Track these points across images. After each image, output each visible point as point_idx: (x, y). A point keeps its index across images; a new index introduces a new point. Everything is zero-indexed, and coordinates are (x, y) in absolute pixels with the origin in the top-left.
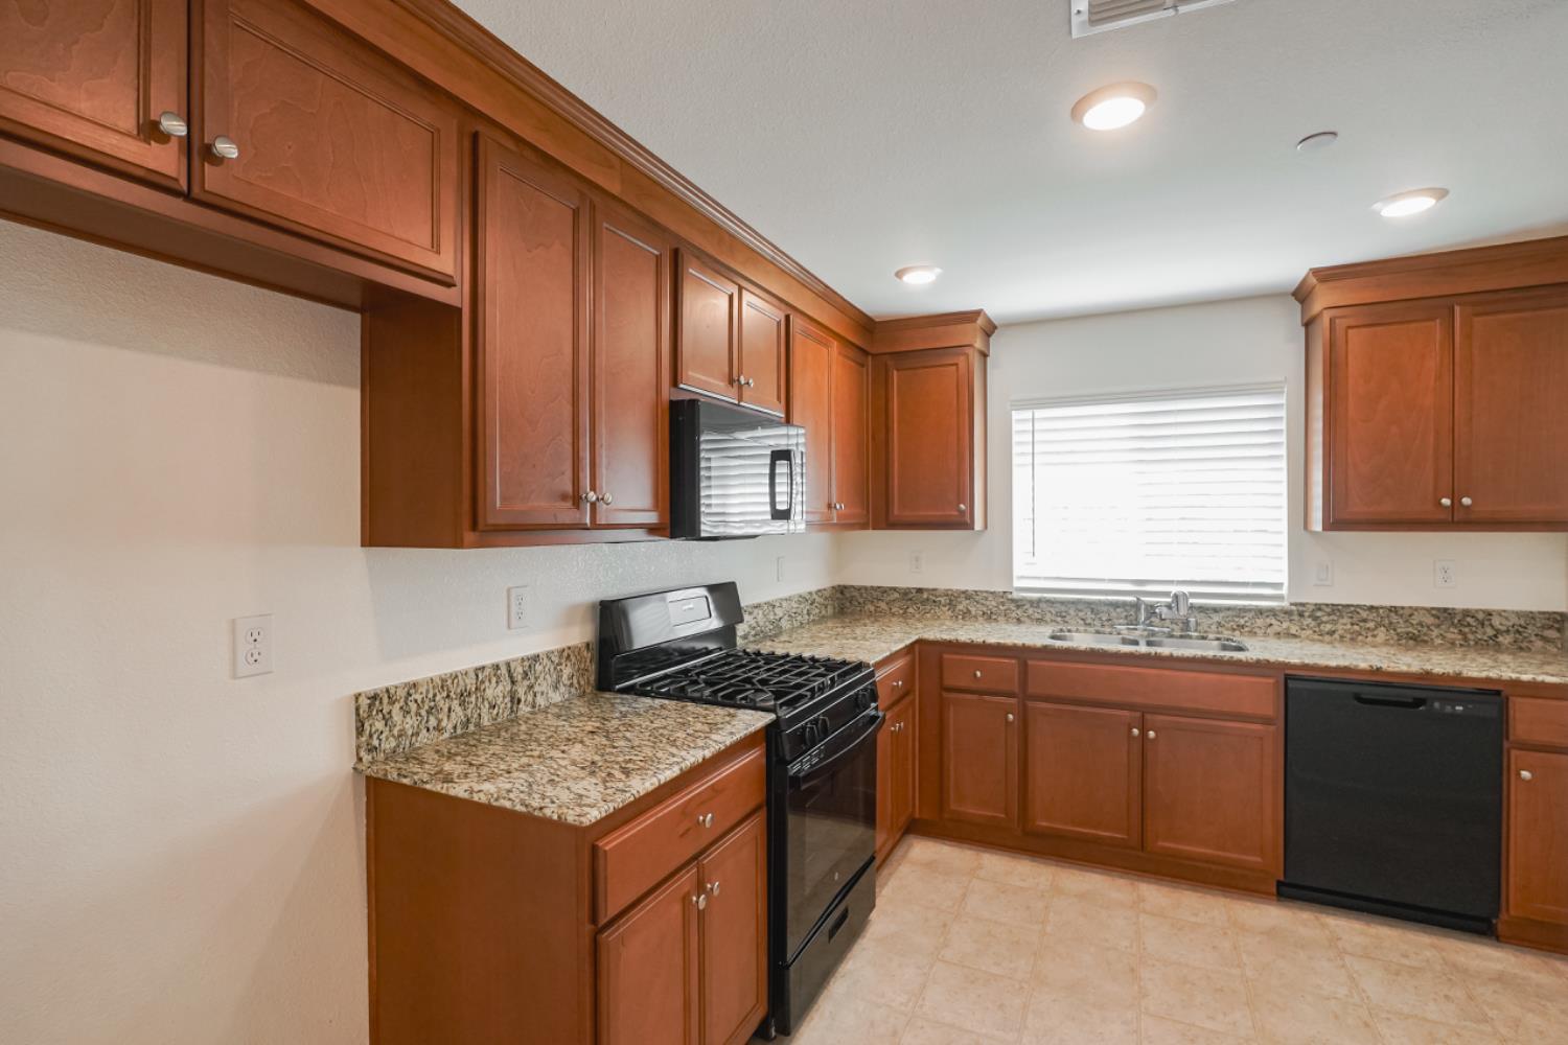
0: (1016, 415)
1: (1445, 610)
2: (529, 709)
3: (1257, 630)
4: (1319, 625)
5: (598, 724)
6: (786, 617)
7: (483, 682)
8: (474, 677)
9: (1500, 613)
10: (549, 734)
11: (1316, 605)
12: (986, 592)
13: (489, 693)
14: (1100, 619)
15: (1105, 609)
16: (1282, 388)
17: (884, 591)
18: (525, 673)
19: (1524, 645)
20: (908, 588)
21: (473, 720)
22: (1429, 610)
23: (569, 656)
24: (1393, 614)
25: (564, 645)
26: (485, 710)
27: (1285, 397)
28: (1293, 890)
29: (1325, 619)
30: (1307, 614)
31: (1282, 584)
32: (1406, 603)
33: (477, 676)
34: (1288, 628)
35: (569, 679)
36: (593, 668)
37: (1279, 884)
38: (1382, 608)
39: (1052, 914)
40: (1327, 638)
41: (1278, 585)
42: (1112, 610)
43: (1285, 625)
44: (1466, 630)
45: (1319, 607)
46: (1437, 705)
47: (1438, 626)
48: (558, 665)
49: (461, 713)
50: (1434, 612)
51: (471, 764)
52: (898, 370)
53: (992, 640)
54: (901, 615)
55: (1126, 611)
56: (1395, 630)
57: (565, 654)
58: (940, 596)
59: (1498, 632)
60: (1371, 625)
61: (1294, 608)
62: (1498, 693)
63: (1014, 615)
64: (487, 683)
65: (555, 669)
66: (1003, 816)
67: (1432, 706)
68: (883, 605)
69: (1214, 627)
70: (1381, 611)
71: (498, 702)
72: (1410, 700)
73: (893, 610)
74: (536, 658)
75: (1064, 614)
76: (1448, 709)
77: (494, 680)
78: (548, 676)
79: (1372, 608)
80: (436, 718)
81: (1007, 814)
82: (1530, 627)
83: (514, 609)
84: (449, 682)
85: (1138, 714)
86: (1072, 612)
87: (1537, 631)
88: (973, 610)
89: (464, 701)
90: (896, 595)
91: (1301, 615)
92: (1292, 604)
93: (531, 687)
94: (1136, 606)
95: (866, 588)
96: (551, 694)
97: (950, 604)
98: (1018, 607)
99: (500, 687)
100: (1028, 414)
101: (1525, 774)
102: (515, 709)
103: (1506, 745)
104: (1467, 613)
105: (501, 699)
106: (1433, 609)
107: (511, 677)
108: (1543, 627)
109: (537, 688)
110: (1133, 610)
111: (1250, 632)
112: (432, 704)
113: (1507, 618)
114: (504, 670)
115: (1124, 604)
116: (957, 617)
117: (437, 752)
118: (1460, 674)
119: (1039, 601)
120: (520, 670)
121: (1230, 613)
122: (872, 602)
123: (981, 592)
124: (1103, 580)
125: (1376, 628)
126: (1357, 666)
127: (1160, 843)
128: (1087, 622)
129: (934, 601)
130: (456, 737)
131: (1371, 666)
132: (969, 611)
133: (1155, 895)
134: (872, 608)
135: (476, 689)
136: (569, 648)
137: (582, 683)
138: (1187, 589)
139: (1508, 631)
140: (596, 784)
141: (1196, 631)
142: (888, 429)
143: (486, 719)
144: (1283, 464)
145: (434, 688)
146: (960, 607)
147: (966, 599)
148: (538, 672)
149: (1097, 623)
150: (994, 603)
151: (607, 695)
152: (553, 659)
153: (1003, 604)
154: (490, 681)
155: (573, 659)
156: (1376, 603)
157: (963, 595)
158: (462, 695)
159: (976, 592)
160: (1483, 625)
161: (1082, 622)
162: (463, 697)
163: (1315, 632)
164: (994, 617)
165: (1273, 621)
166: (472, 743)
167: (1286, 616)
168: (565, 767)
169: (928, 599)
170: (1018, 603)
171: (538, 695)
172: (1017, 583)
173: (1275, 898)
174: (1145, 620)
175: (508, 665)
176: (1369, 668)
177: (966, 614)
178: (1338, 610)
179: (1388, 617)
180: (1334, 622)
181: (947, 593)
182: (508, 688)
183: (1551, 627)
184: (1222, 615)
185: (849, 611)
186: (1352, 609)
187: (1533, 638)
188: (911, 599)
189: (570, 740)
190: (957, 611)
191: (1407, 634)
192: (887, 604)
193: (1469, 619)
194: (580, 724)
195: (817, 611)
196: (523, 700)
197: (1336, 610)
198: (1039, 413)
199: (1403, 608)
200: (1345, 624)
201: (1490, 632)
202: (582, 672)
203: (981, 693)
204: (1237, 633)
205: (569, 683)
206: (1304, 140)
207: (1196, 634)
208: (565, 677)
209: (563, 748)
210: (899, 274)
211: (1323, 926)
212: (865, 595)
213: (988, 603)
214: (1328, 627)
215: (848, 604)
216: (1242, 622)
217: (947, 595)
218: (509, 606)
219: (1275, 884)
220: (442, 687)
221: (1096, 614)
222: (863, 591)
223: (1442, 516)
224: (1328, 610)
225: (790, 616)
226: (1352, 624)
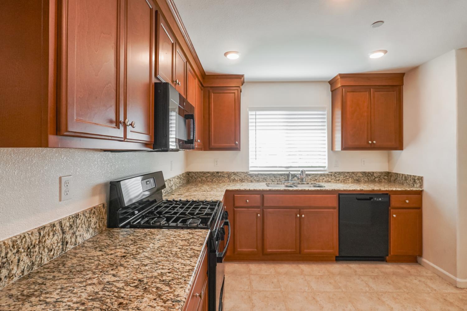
0: (250, 113)
1: (364, 172)
2: (73, 246)
3: (320, 180)
4: (336, 178)
5: (123, 251)
6: (174, 185)
7: (44, 236)
8: (38, 235)
9: (376, 172)
10: (96, 263)
11: (335, 172)
12: (241, 172)
13: (48, 242)
14: (277, 180)
15: (278, 176)
16: (326, 109)
17: (204, 173)
18: (71, 226)
19: (381, 181)
20: (214, 172)
21: (37, 263)
22: (361, 172)
23: (94, 212)
24: (353, 174)
25: (91, 207)
26: (45, 253)
27: (326, 111)
28: (341, 258)
29: (337, 176)
30: (333, 175)
31: (325, 167)
32: (356, 171)
33: (40, 234)
34: (328, 179)
35: (95, 225)
36: (106, 217)
37: (336, 257)
38: (350, 172)
39: (281, 283)
40: (338, 182)
41: (324, 167)
42: (280, 176)
43: (327, 178)
44: (369, 177)
45: (336, 173)
46: (375, 199)
47: (363, 177)
48: (89, 218)
49: (28, 261)
50: (362, 173)
51: (47, 303)
52: (213, 93)
53: (252, 188)
54: (211, 182)
55: (284, 176)
56: (353, 178)
57: (93, 212)
58: (225, 174)
59: (375, 178)
60: (348, 177)
61: (330, 173)
62: (387, 194)
63: (250, 180)
64: (47, 237)
65: (87, 220)
66: (256, 250)
67: (374, 199)
68: (204, 178)
69: (309, 180)
70: (350, 173)
71: (54, 247)
72: (369, 198)
73: (208, 180)
74: (77, 216)
75: (266, 178)
76: (378, 200)
77: (51, 234)
78: (83, 225)
79: (348, 173)
80: (8, 269)
81: (257, 249)
82: (382, 176)
83: (63, 189)
84: (19, 242)
85: (298, 210)
86: (268, 178)
87: (383, 177)
88: (236, 178)
89: (30, 251)
90: (209, 175)
91: (331, 175)
92: (329, 172)
93: (74, 233)
94: (288, 175)
95: (198, 172)
96: (85, 235)
97: (228, 177)
98: (251, 177)
99: (56, 237)
100: (254, 113)
101: (394, 216)
102: (65, 248)
103: (390, 208)
104: (369, 173)
105: (56, 245)
106: (362, 172)
107: (62, 230)
108: (384, 176)
109: (77, 233)
110: (288, 177)
111: (318, 181)
112: (5, 260)
113: (377, 174)
114: (58, 227)
115: (284, 174)
116: (231, 181)
117: (11, 296)
118: (380, 189)
119: (258, 174)
120: (68, 224)
121: (313, 176)
122: (200, 177)
123: (239, 172)
124: (276, 167)
125: (349, 178)
126: (357, 189)
127: (305, 251)
128: (273, 181)
129: (223, 176)
130: (24, 278)
131: (360, 189)
132: (235, 179)
133: (305, 268)
134: (200, 180)
135: (39, 242)
136: (95, 208)
137: (101, 225)
138: (305, 169)
139: (377, 177)
140: (155, 299)
141: (305, 182)
142: (209, 114)
143: (46, 259)
144: (326, 131)
145: (6, 248)
146: (232, 178)
147: (234, 175)
148: (78, 224)
149: (276, 181)
150: (243, 176)
151: (116, 230)
152: (86, 215)
153: (246, 176)
154: (49, 235)
155: (97, 214)
156: (349, 171)
157: (233, 174)
158: (29, 248)
159: (237, 172)
160: (372, 176)
161: (271, 181)
162: (29, 250)
163: (335, 180)
164: (243, 180)
165: (325, 178)
166: (40, 281)
167: (328, 176)
168: (123, 289)
169: (221, 175)
170: (251, 176)
171: (78, 237)
172: (250, 169)
173: (335, 261)
174: (292, 179)
175: (60, 223)
176: (360, 190)
177: (234, 180)
178: (340, 174)
179: (352, 175)
180: (339, 177)
181: (227, 173)
182: (60, 237)
183: (386, 176)
184: (311, 176)
185: (191, 181)
186: (343, 173)
187: (382, 179)
188: (214, 176)
189: (112, 265)
190: (231, 179)
191: (356, 179)
192: (206, 178)
193: (369, 175)
194: (112, 252)
195: (182, 182)
196: (69, 242)
197: (340, 173)
198: (258, 113)
199: (355, 172)
200: (342, 177)
201: (374, 178)
202: (100, 220)
203: (248, 207)
204: (315, 182)
205: (94, 227)
206: (374, 23)
207: (305, 183)
208: (92, 224)
209: (112, 272)
210: (226, 54)
211: (350, 268)
212: (197, 175)
213: (241, 176)
214: (338, 179)
215: (191, 179)
216: (316, 178)
217: (227, 174)
218: (60, 187)
219: (335, 257)
220: (13, 246)
221: (276, 178)
222: (196, 173)
223: (369, 146)
224: (338, 174)
225: (175, 184)
226: (344, 177)
